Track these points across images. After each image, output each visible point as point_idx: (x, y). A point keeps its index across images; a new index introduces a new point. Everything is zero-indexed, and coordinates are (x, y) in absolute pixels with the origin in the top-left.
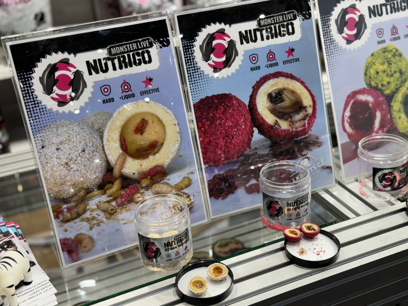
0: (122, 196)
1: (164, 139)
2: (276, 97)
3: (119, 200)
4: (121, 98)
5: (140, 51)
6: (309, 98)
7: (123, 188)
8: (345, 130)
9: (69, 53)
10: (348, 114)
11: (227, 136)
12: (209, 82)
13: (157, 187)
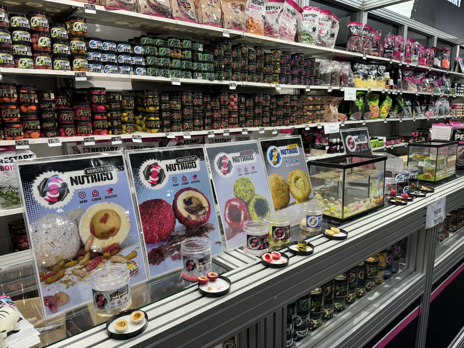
0: (90, 264)
1: (120, 227)
2: (188, 201)
3: (88, 268)
4: (92, 200)
5: (106, 173)
6: (207, 202)
7: (91, 258)
8: (226, 221)
9: (59, 172)
10: (227, 212)
11: (160, 224)
12: (148, 192)
13: (114, 258)
